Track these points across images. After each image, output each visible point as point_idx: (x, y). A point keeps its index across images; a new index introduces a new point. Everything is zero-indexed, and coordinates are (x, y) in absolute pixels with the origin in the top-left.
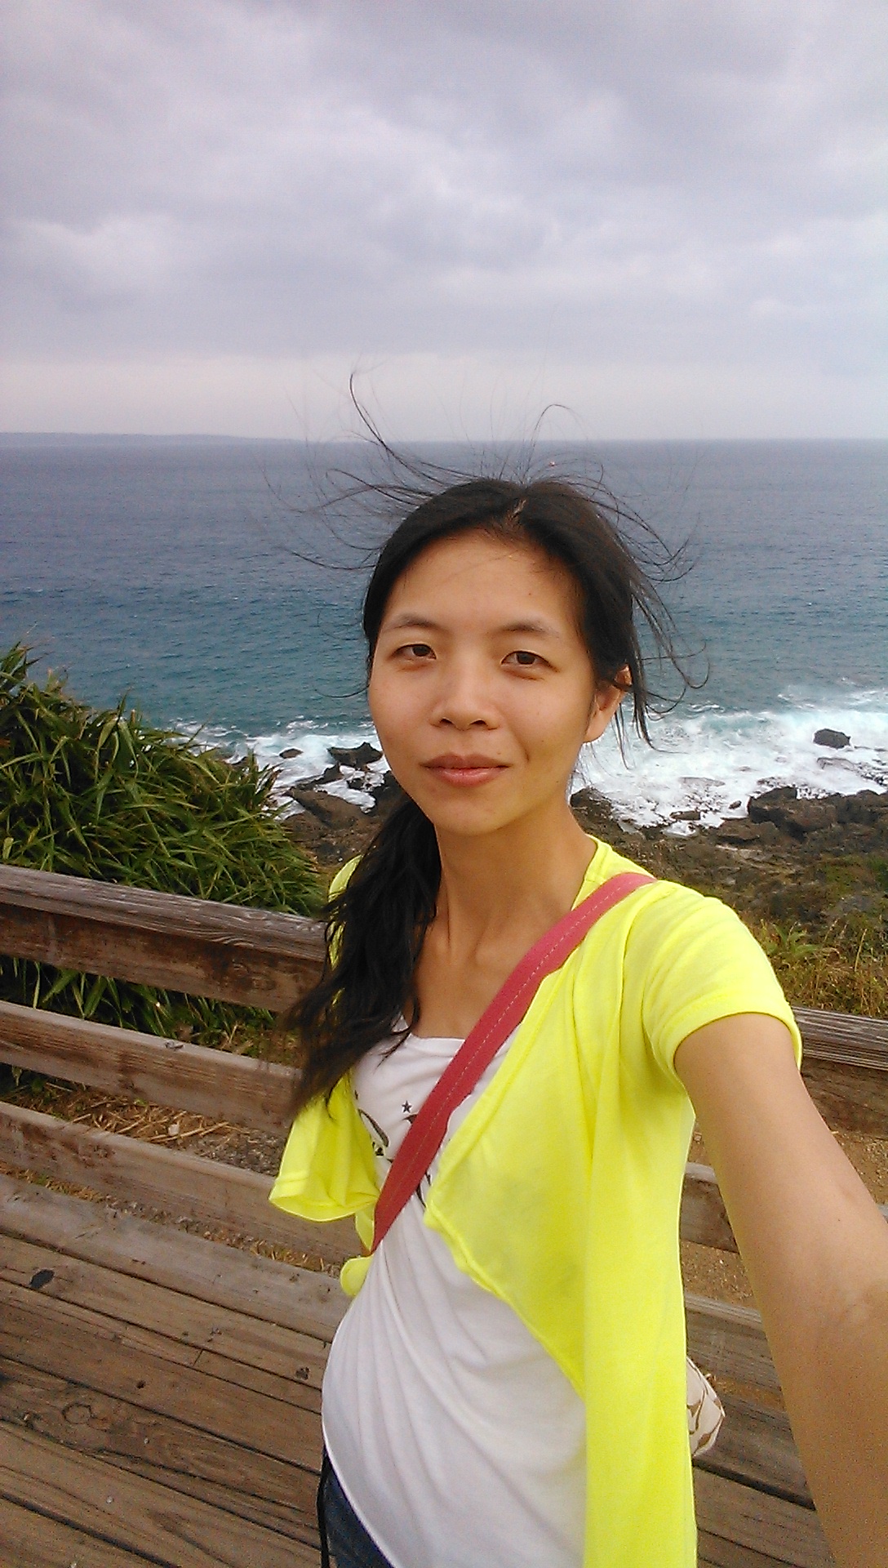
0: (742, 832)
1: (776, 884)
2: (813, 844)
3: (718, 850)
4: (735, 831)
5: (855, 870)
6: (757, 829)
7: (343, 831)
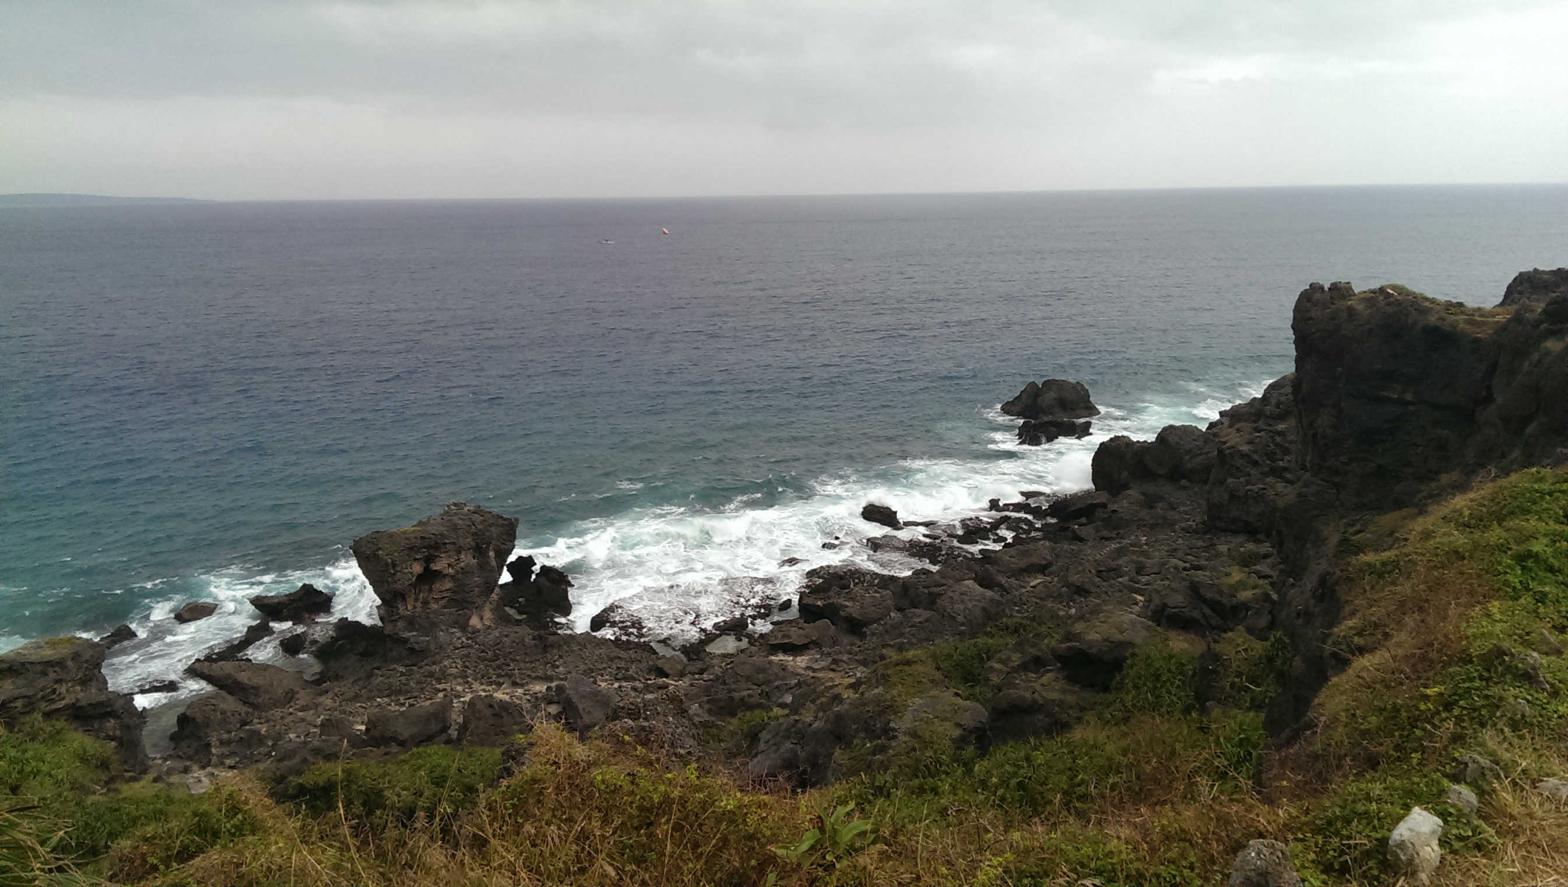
0: (796, 637)
1: (837, 698)
2: (874, 639)
3: (771, 662)
4: (788, 637)
5: (921, 668)
6: (812, 630)
7: (277, 713)
